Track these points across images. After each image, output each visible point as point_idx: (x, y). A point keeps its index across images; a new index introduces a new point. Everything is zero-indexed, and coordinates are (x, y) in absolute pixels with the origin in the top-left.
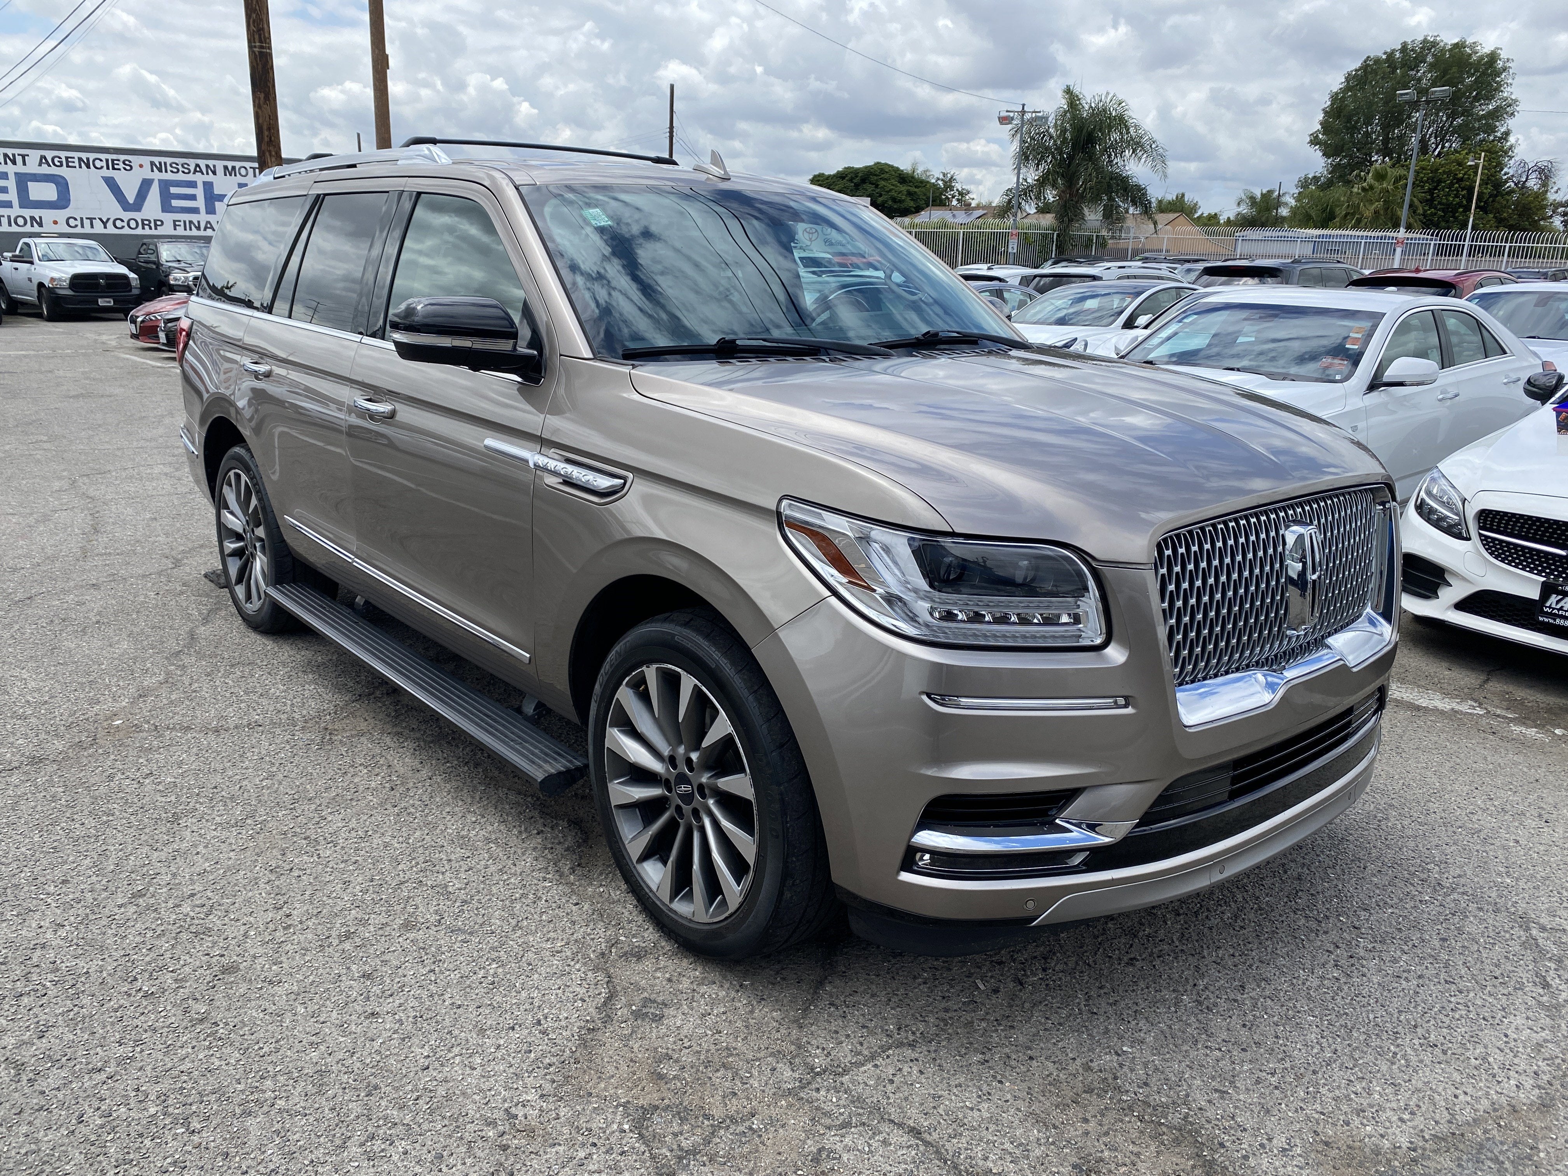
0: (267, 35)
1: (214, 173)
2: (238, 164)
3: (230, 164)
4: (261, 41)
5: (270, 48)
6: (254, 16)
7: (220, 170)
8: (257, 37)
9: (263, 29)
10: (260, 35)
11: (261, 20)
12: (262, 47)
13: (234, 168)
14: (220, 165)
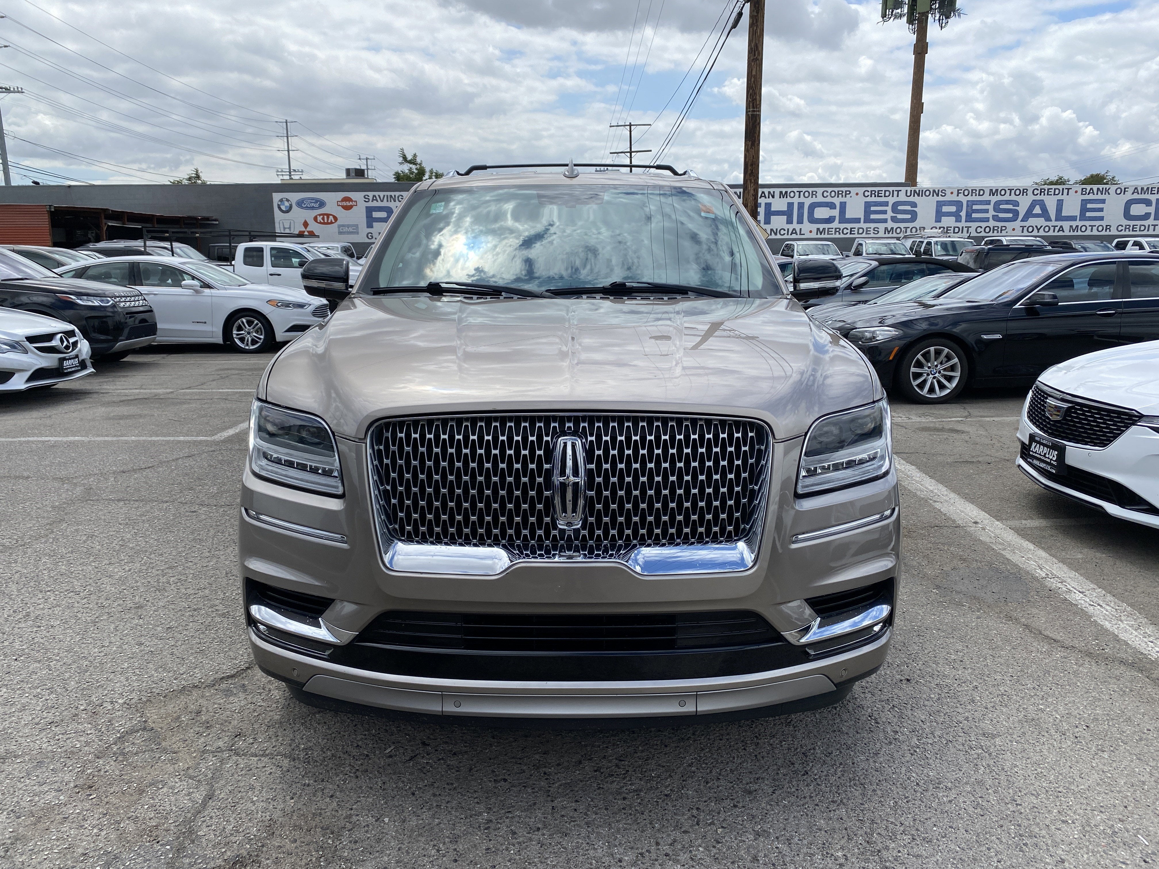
0: (758, 103)
1: (773, 197)
2: (789, 190)
3: (784, 190)
4: (753, 107)
5: (760, 111)
6: (751, 91)
7: (777, 195)
8: (751, 104)
9: (756, 99)
10: (753, 103)
11: (755, 94)
12: (754, 111)
13: (786, 192)
14: (777, 191)
